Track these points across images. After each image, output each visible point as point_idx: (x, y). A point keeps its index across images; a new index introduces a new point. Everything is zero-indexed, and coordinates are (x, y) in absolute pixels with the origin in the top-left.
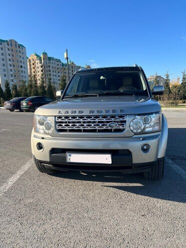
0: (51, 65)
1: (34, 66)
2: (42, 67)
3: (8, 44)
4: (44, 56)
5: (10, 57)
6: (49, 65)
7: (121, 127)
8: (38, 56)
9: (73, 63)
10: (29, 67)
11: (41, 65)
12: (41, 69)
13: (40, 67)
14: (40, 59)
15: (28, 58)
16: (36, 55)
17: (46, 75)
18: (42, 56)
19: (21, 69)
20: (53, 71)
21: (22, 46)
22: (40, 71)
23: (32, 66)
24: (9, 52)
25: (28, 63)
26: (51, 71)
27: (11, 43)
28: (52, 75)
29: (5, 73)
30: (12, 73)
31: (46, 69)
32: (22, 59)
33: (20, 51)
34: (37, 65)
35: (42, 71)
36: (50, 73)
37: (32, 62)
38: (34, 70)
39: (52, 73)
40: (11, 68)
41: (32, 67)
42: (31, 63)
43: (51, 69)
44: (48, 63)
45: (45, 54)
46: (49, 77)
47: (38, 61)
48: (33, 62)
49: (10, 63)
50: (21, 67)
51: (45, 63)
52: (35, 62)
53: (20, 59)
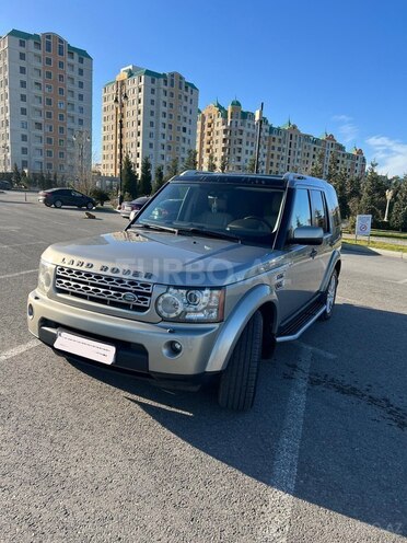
0: (246, 129)
1: (209, 129)
2: (225, 131)
3: (166, 82)
4: (233, 109)
5: (165, 109)
6: (242, 128)
7: (142, 304)
8: (221, 108)
9: (294, 127)
10: (199, 131)
11: (224, 127)
12: (224, 136)
13: (221, 133)
14: (225, 116)
15: (200, 112)
16: (218, 106)
17: (232, 151)
18: (229, 109)
19: (184, 135)
20: (247, 144)
21: (192, 86)
22: (221, 141)
23: (207, 129)
24: (166, 99)
25: (199, 123)
26: (244, 142)
27: (172, 80)
28: (243, 151)
29: (152, 141)
30: (164, 141)
31: (234, 137)
32: (187, 114)
33: (186, 97)
34: (216, 129)
35: (224, 140)
36: (239, 146)
37: (208, 120)
38: (209, 138)
39: (244, 147)
40: (164, 131)
41: (205, 131)
42: (206, 123)
43: (244, 137)
44: (239, 123)
45: (236, 104)
46: (238, 154)
47: (220, 119)
48: (210, 121)
49: (165, 120)
50: (184, 129)
51: (234, 124)
52: (213, 122)
53: (185, 114)
